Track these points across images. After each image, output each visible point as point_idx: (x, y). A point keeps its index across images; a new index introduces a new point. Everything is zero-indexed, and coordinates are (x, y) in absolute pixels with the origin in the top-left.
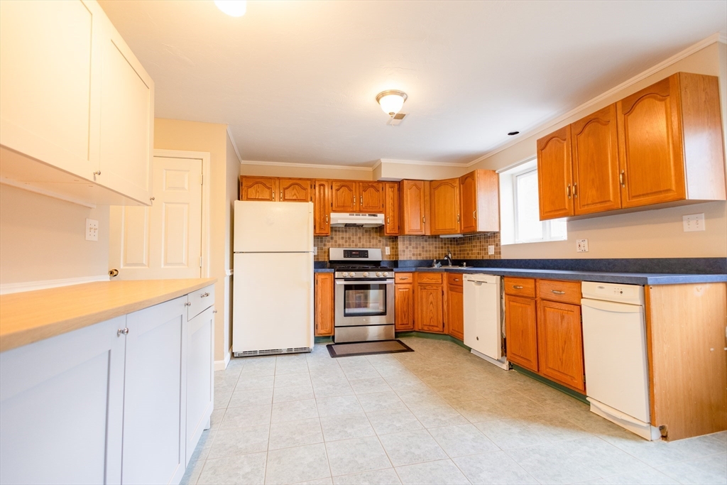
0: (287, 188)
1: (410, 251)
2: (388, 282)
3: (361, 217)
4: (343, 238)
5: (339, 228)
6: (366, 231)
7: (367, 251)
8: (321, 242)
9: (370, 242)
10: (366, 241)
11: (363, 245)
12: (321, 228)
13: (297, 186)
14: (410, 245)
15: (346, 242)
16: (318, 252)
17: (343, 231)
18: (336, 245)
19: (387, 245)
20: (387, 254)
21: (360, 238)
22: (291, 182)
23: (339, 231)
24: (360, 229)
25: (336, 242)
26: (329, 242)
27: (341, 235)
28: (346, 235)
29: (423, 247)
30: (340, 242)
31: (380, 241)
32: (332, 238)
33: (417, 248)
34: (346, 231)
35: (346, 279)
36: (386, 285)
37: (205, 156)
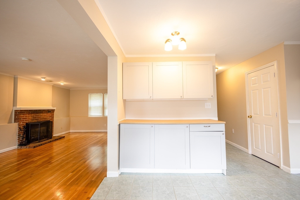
37: (275, 63)
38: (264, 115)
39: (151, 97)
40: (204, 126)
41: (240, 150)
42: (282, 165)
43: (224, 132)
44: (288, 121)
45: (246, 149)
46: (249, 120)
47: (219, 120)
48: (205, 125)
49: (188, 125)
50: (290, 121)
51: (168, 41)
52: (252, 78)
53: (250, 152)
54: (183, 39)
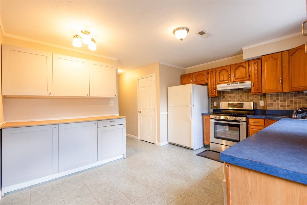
0: (197, 77)
1: (278, 104)
2: (241, 123)
3: (234, 85)
4: (230, 97)
5: (228, 91)
6: (245, 92)
7: (243, 104)
8: (219, 99)
9: (248, 98)
10: (246, 98)
11: (243, 100)
12: (212, 93)
13: (201, 75)
14: (278, 99)
15: (232, 99)
16: (217, 104)
17: (230, 93)
18: (226, 101)
19: (261, 100)
20: (261, 105)
21: (241, 96)
22: (199, 73)
23: (228, 93)
24: (241, 91)
25: (226, 99)
26: (222, 99)
27: (229, 95)
28: (232, 95)
29: (292, 101)
30: (229, 99)
31: (256, 97)
32: (224, 97)
33: (285, 101)
34: (232, 93)
35: (216, 120)
36: (240, 125)
37: (155, 74)
38: (148, 110)
39: (50, 94)
40: (110, 122)
41: (133, 139)
42: (156, 142)
43: (125, 125)
44: (160, 113)
45: (137, 137)
46: (139, 114)
47: (120, 115)
48: (111, 120)
49: (96, 122)
50: (161, 113)
51: (76, 36)
52: (142, 83)
53: (139, 138)
54: (93, 40)
